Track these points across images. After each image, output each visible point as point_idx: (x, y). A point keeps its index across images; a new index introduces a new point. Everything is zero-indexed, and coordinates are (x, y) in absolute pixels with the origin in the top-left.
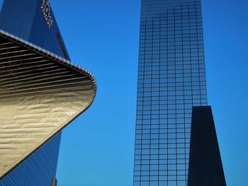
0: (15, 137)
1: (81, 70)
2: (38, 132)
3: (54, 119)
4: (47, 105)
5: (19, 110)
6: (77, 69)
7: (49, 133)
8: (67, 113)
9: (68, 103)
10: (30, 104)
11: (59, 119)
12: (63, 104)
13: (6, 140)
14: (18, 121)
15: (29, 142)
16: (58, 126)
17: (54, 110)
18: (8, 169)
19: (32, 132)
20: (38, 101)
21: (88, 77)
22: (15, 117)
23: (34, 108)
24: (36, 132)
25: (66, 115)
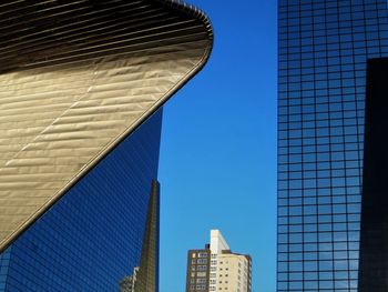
0: (92, 120)
1: (187, 9)
2: (127, 110)
3: (149, 89)
4: (137, 67)
5: (94, 77)
6: (181, 7)
7: (143, 110)
8: (170, 79)
9: (171, 62)
10: (112, 68)
11: (157, 89)
12: (163, 64)
13: (79, 125)
14: (94, 95)
15: (113, 126)
16: (156, 99)
17: (148, 74)
18: (84, 169)
19: (117, 110)
20: (124, 62)
21: (199, 20)
22: (90, 89)
23: (118, 74)
24: (123, 110)
25: (169, 82)
